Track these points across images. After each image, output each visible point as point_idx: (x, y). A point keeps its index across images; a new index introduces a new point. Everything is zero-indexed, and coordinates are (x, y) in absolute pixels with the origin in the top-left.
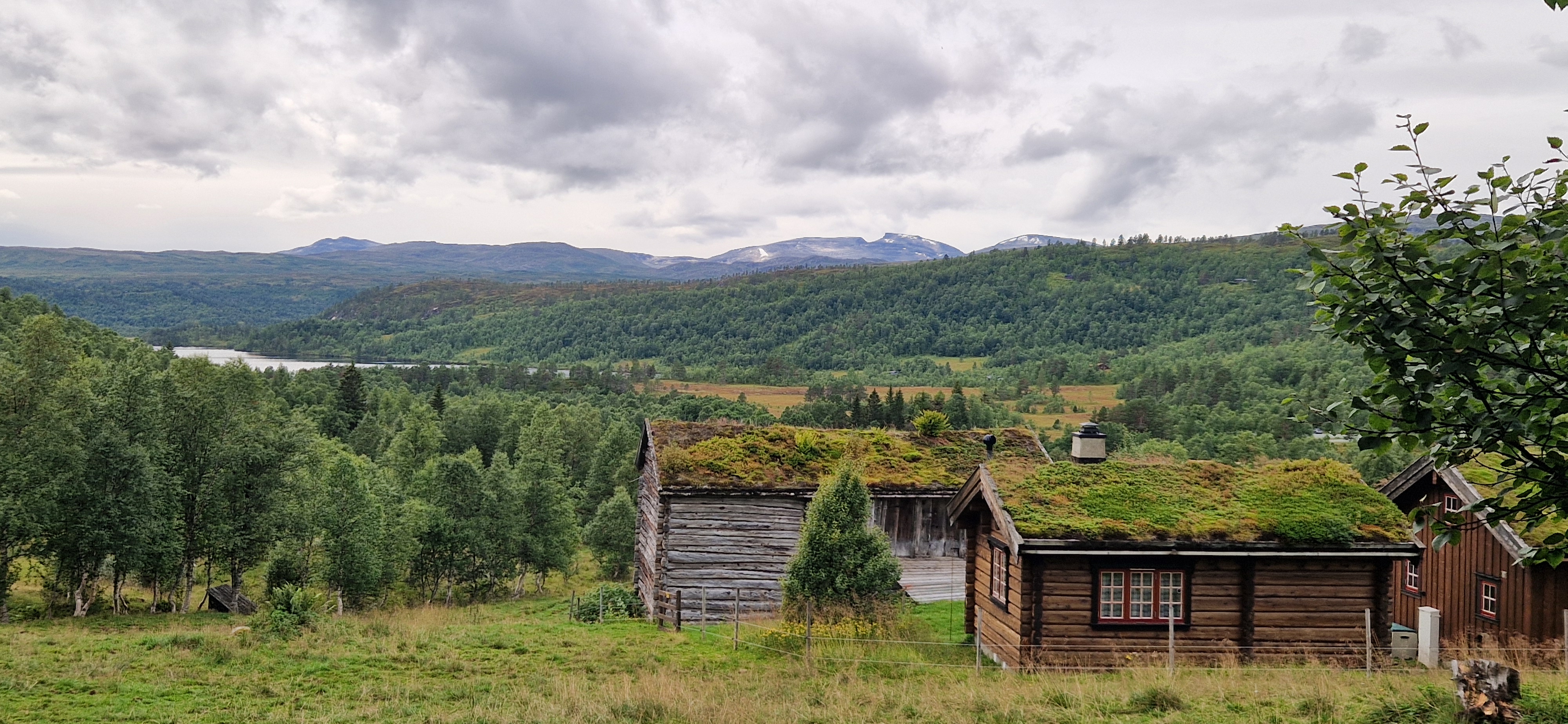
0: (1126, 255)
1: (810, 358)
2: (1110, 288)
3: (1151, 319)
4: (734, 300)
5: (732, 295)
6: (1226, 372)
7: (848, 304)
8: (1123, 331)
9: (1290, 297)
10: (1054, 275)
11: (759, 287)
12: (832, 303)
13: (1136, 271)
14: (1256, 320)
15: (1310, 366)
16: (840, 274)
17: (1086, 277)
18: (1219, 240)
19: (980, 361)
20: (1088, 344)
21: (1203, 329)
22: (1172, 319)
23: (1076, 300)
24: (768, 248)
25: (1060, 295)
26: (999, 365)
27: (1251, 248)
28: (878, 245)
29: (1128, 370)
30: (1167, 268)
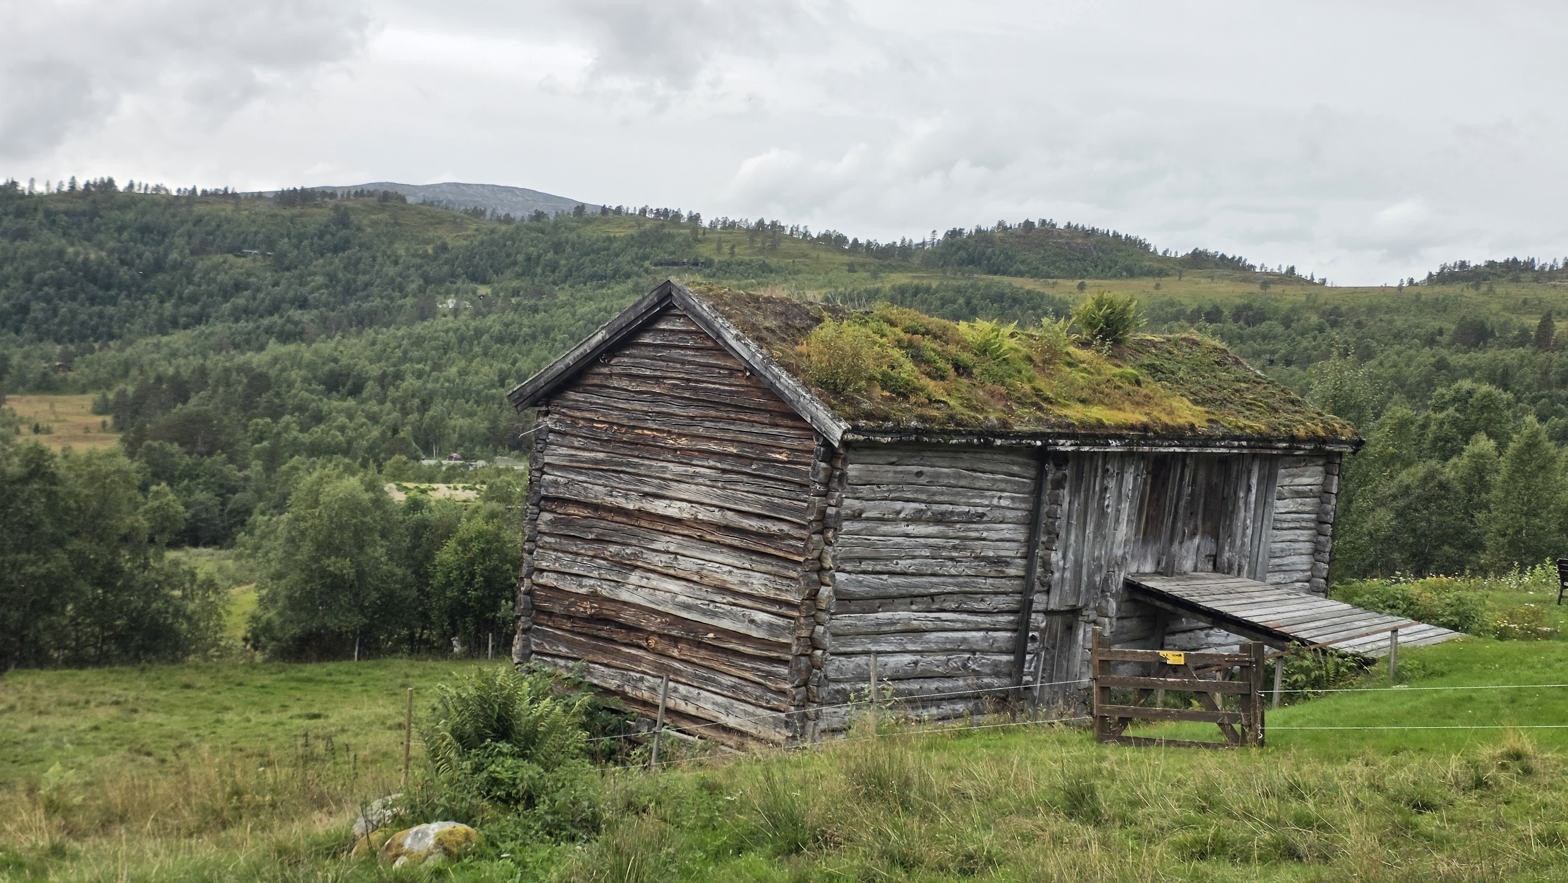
0: (81, 206)
2: (61, 253)
3: (124, 301)
6: (259, 375)
8: (83, 317)
9: (320, 279)
13: (98, 230)
14: (275, 308)
17: (23, 234)
18: (215, 194)
20: (28, 335)
21: (200, 319)
22: (154, 302)
23: (8, 269)
27: (262, 207)
29: (103, 374)
30: (145, 230)
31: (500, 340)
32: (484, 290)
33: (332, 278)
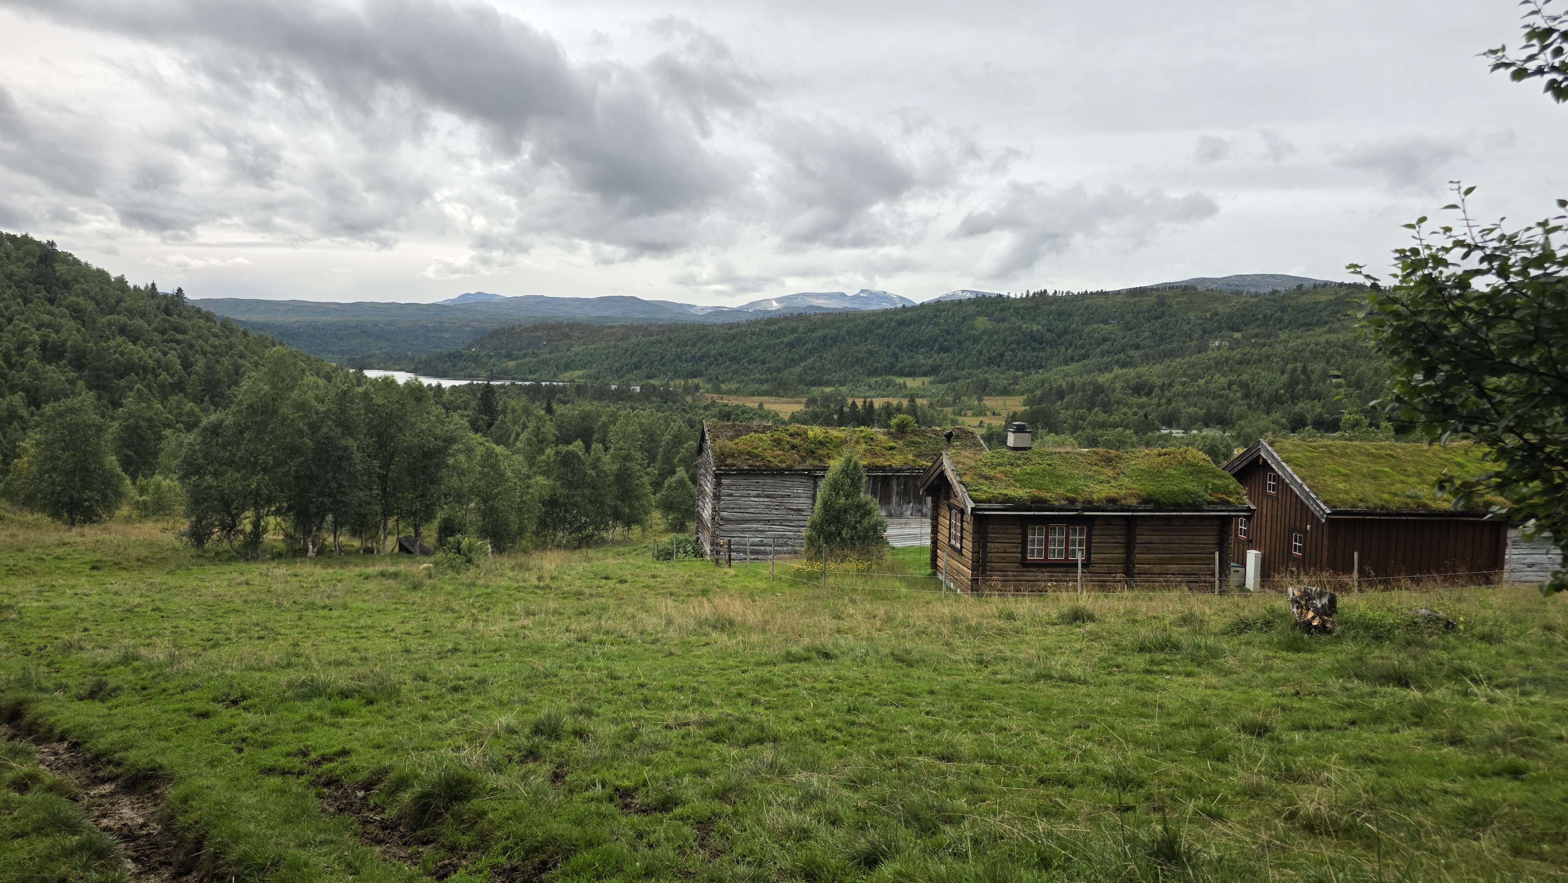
0: (1031, 304)
1: (808, 378)
2: (1020, 328)
3: (1048, 349)
4: (754, 337)
5: (753, 333)
6: (1101, 386)
7: (835, 340)
8: (1028, 358)
9: (1147, 334)
10: (980, 319)
11: (772, 328)
12: (824, 338)
13: (1038, 315)
14: (1123, 350)
15: (1159, 382)
16: (829, 318)
17: (1003, 320)
18: (1097, 293)
19: (927, 380)
20: (1003, 368)
21: (1085, 357)
22: (1063, 349)
23: (996, 336)
24: (778, 300)
25: (984, 332)
26: (941, 382)
27: (1120, 298)
28: (856, 297)
29: (1032, 386)
30: (1060, 314)
31: (1240, 363)
32: (1237, 335)
33: (1154, 333)
